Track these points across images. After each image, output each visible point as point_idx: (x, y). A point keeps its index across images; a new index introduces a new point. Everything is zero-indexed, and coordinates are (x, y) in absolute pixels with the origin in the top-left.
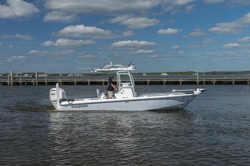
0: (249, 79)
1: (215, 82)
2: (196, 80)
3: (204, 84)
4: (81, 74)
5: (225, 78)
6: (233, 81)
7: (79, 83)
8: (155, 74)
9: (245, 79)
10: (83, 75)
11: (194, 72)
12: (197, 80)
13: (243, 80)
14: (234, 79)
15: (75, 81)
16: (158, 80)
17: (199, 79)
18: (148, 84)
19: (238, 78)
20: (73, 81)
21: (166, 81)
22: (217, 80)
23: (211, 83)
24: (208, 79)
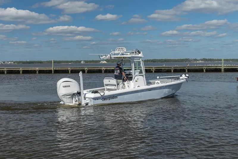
0: (187, 67)
1: (154, 70)
4: (12, 61)
5: (164, 66)
6: (172, 69)
7: (10, 72)
8: (93, 61)
9: (184, 67)
10: (15, 62)
13: (182, 68)
14: (173, 67)
15: (5, 69)
16: (96, 68)
17: (138, 68)
18: (86, 72)
19: (176, 66)
20: (3, 70)
21: (105, 69)
23: (151, 71)
24: (147, 67)
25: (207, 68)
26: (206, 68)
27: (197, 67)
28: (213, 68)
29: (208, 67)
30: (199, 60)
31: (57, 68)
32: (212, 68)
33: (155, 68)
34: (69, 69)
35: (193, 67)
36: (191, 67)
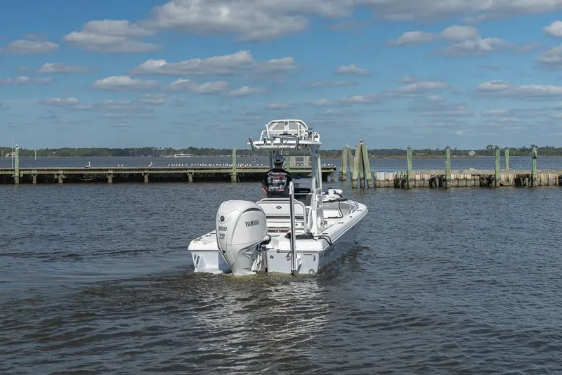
0: (147, 170)
1: (64, 177)
2: (11, 170)
3: (35, 182)
5: (89, 166)
6: (109, 174)
9: (139, 170)
11: (9, 150)
12: (14, 170)
13: (135, 172)
14: (111, 170)
17: (20, 170)
19: (120, 166)
22: (68, 172)
23: (52, 178)
24: (44, 170)
25: (197, 171)
26: (193, 171)
27: (173, 169)
28: (210, 171)
29: (198, 169)
30: (179, 151)
32: (208, 171)
33: (65, 172)
35: (162, 170)
36: (159, 170)
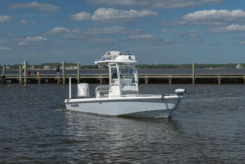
31: (199, 75)
34: (218, 77)
